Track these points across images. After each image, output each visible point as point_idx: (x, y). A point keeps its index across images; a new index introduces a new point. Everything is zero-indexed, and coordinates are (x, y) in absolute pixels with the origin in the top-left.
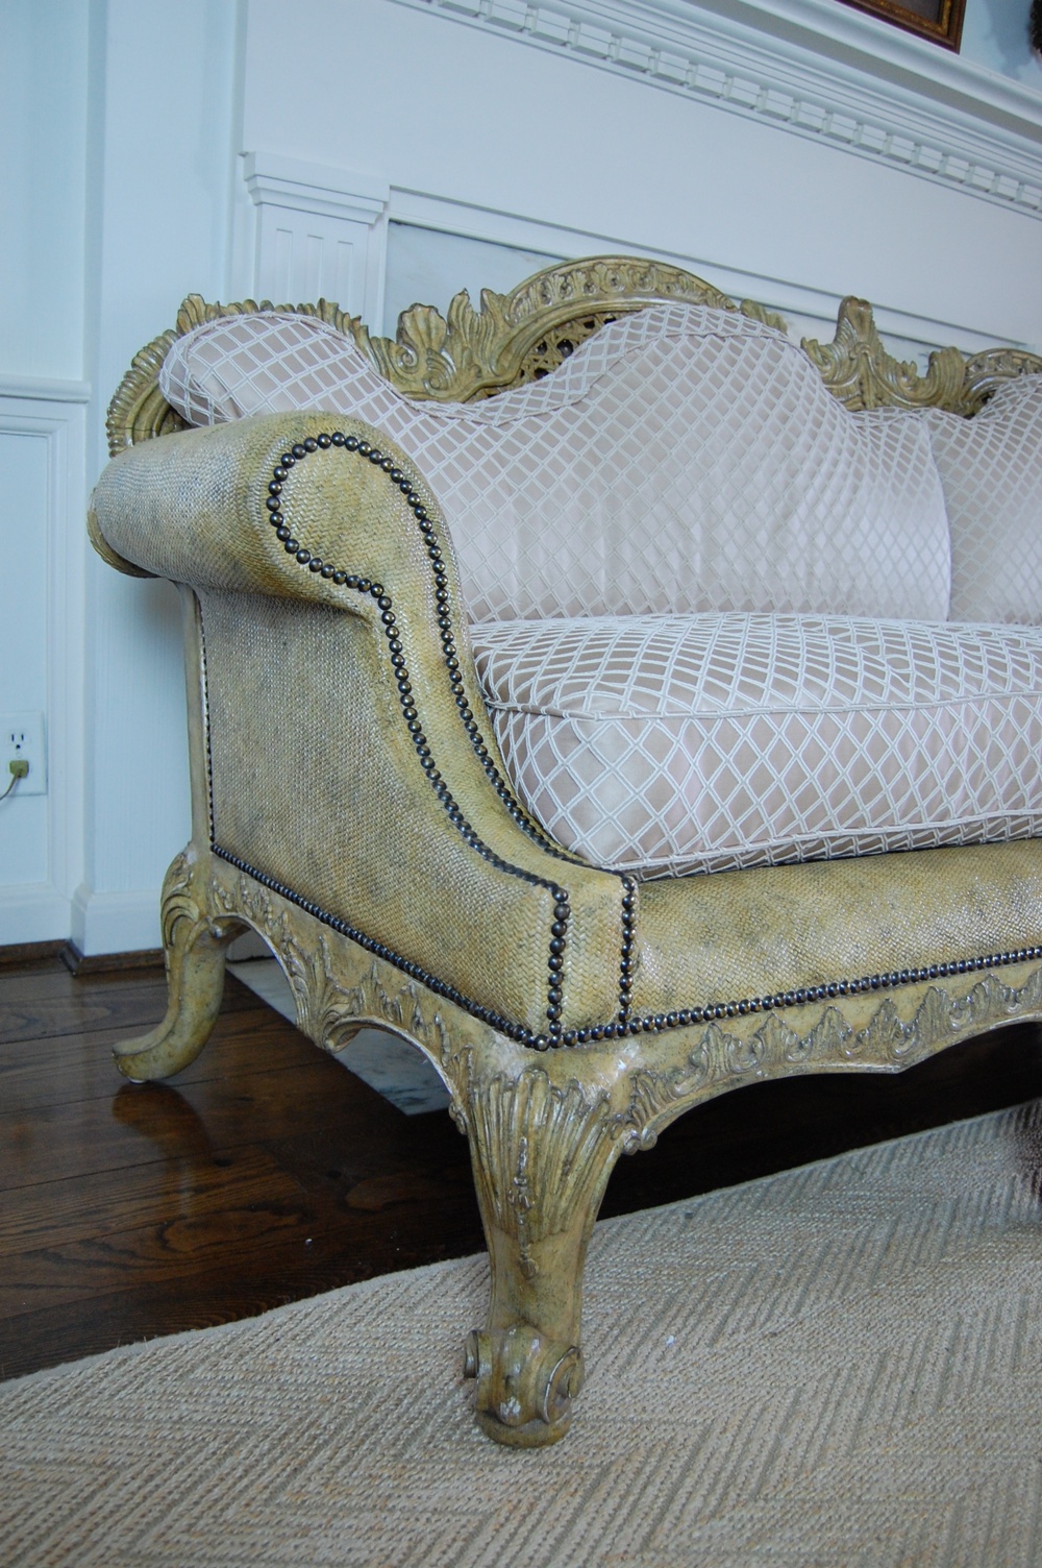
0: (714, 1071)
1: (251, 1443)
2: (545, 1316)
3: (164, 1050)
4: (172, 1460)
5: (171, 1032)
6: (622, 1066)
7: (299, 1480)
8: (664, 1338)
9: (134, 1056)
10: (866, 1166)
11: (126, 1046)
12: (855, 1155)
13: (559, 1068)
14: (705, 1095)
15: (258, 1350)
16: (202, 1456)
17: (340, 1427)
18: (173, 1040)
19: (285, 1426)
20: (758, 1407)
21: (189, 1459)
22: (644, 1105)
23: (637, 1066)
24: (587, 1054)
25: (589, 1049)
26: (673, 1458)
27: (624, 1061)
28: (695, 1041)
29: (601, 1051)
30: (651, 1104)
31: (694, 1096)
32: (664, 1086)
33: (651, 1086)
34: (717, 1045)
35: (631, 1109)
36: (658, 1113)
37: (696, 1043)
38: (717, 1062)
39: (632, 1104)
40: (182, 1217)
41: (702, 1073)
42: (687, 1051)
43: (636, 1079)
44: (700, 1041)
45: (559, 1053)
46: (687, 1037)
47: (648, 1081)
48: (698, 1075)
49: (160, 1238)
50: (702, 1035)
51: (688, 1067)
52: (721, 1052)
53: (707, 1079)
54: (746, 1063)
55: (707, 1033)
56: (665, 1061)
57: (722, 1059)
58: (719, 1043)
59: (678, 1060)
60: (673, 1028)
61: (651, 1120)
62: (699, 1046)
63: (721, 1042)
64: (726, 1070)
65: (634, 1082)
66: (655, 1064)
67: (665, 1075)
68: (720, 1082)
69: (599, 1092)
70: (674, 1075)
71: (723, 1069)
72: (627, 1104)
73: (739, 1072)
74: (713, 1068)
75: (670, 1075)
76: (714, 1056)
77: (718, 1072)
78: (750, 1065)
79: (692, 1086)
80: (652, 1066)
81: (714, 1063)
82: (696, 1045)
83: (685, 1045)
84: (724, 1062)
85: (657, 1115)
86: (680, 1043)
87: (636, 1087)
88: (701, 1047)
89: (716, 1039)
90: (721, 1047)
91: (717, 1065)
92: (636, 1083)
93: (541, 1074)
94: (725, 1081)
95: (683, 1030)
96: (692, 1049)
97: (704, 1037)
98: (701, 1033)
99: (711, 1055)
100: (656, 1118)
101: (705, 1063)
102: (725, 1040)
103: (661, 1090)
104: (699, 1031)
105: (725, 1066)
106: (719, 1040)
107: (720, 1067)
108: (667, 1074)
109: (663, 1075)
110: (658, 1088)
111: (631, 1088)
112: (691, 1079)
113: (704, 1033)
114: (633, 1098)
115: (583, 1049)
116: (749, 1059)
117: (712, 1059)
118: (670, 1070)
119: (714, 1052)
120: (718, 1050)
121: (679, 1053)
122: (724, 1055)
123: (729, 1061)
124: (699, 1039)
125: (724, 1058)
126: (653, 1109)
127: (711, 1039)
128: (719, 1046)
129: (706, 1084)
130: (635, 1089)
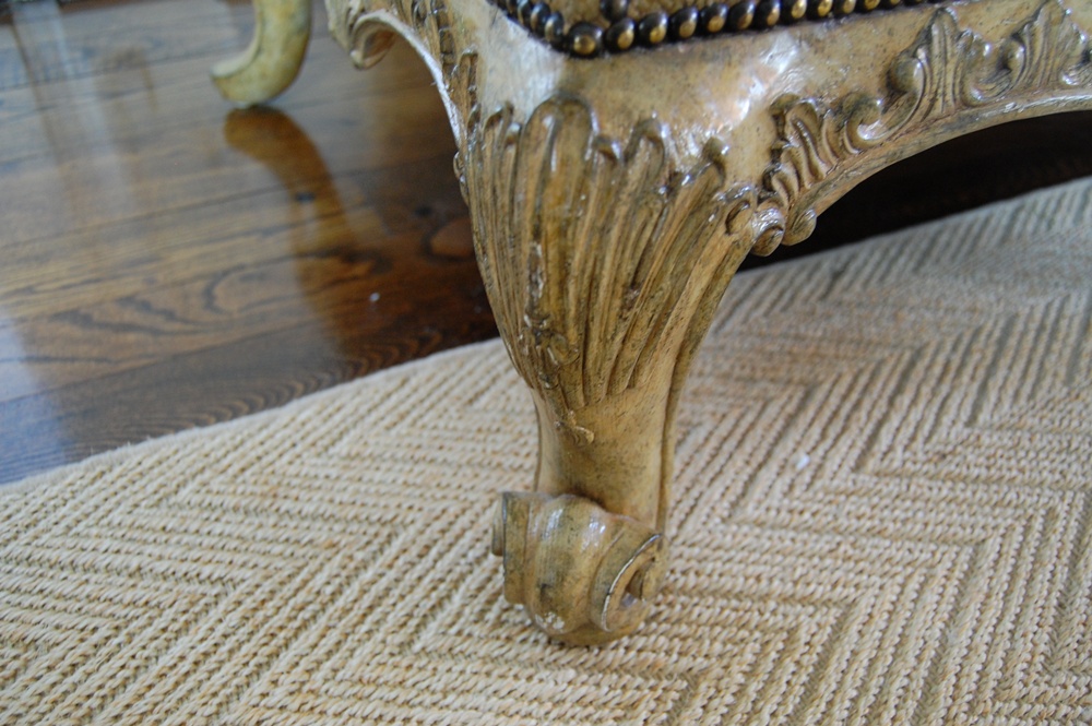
0: (933, 101)
1: (215, 613)
2: (611, 488)
3: (255, 71)
4: (108, 638)
5: (259, 51)
6: (758, 90)
7: (259, 686)
8: (794, 457)
9: (229, 77)
10: (1055, 211)
11: (223, 68)
12: (1041, 198)
13: (619, 95)
14: (913, 144)
15: (265, 460)
16: (149, 632)
17: (339, 592)
18: (263, 58)
19: (267, 586)
20: (917, 579)
21: (131, 636)
22: (796, 166)
23: (789, 90)
24: (684, 64)
25: (690, 54)
26: (792, 668)
27: (763, 80)
28: (904, 40)
29: (714, 58)
30: (810, 163)
31: (891, 148)
32: (839, 129)
33: (814, 131)
34: (946, 53)
35: (768, 173)
36: (821, 180)
37: (907, 46)
38: (942, 84)
39: (773, 166)
40: (241, 267)
41: (911, 106)
42: (887, 62)
43: (784, 117)
44: (914, 44)
45: (624, 62)
46: (890, 33)
47: (807, 120)
48: (903, 110)
49: (208, 294)
50: (919, 33)
51: (886, 92)
52: (951, 66)
53: (918, 117)
54: (990, 87)
55: (930, 27)
56: (844, 81)
57: (950, 80)
58: (949, 48)
59: (868, 80)
60: (866, 16)
61: (807, 194)
62: (911, 54)
63: (952, 45)
64: (955, 100)
65: (781, 122)
66: (823, 87)
67: (841, 107)
68: (939, 122)
69: (707, 145)
70: (860, 109)
71: (949, 97)
72: (764, 164)
73: (975, 103)
74: (932, 96)
75: (851, 109)
76: (936, 72)
77: (939, 103)
78: (997, 90)
79: (890, 129)
80: (818, 91)
81: (935, 87)
82: (907, 51)
83: (885, 51)
84: (954, 85)
85: (820, 184)
86: (877, 46)
87: (783, 133)
88: (914, 56)
89: (945, 40)
90: (953, 55)
91: (940, 91)
92: (784, 123)
93: (575, 108)
94: (949, 119)
95: (884, 19)
96: (896, 59)
97: (923, 36)
98: (918, 27)
99: (931, 71)
100: (816, 189)
101: (919, 85)
102: (961, 42)
103: (831, 137)
104: (915, 24)
105: (954, 92)
106: (949, 41)
107: (944, 94)
108: (845, 105)
109: (838, 108)
110: (827, 134)
111: (774, 135)
112: (889, 116)
113: (923, 28)
114: (775, 154)
115: (676, 53)
116: (997, 80)
117: (932, 78)
118: (853, 98)
119: (937, 65)
120: (946, 63)
121: (872, 65)
122: (955, 72)
123: (962, 82)
124: (912, 40)
125: (955, 78)
126: (814, 171)
127: (936, 41)
128: (949, 54)
129: (915, 127)
130: (781, 136)
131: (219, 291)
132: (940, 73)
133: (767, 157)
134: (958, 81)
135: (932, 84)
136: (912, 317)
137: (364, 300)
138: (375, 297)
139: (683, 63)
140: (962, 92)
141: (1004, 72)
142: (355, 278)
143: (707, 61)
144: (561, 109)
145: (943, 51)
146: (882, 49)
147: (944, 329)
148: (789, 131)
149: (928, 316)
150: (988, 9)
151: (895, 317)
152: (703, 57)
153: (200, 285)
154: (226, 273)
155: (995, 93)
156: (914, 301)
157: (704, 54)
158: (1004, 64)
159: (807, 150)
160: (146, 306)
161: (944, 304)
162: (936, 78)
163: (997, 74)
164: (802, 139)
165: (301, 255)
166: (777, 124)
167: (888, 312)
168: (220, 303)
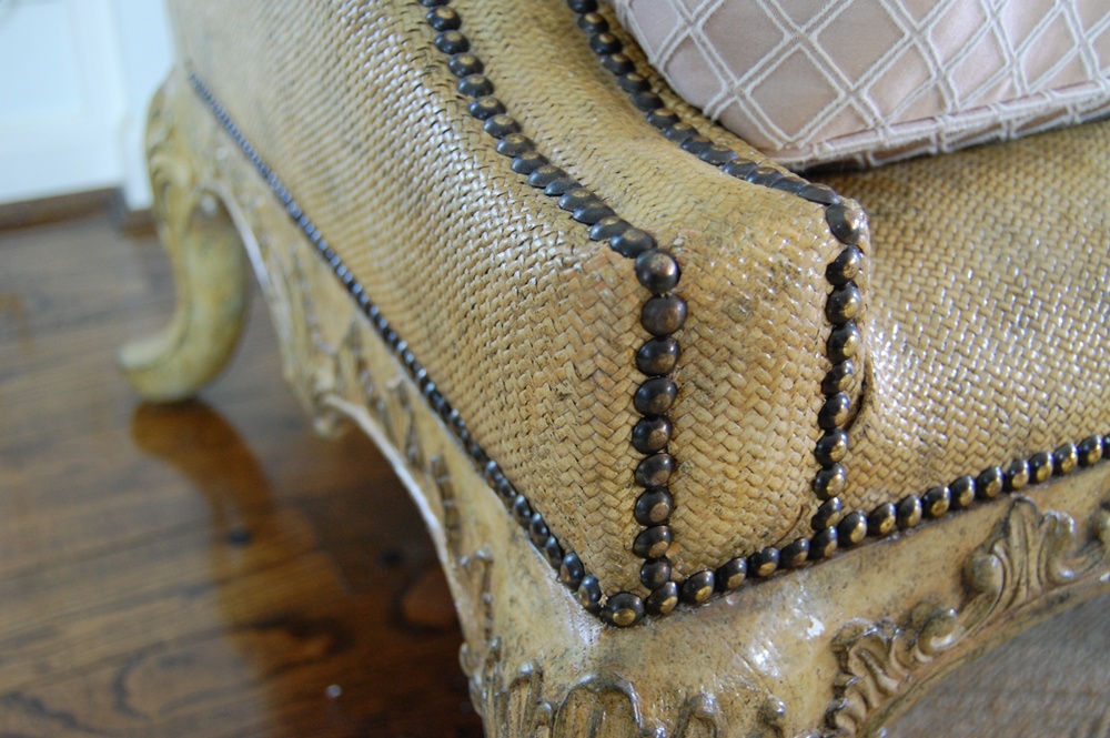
0: (1016, 590)
6: (817, 628)
11: (134, 357)
13: (664, 670)
22: (863, 695)
24: (734, 619)
28: (978, 535)
29: (766, 606)
30: (878, 685)
32: (910, 647)
33: (881, 656)
34: (1027, 541)
35: (832, 712)
36: (892, 696)
37: (981, 541)
38: (1024, 573)
39: (836, 702)
40: (160, 645)
41: (991, 602)
42: (960, 561)
43: (847, 654)
44: (990, 536)
45: (667, 627)
46: (962, 532)
47: (873, 648)
48: (981, 607)
49: (119, 687)
50: (995, 525)
51: (961, 591)
52: (1033, 554)
53: (1000, 608)
54: (1081, 560)
55: (1007, 519)
56: (912, 591)
57: (1033, 567)
58: (1030, 537)
59: (940, 583)
60: (934, 522)
61: (877, 713)
62: (988, 547)
63: (1034, 532)
64: (1041, 583)
65: (843, 656)
66: (889, 604)
67: (910, 620)
68: (1024, 608)
69: (762, 708)
70: (932, 624)
71: (1034, 582)
72: (826, 703)
73: (1066, 580)
74: (1014, 587)
75: (922, 624)
76: (1016, 563)
77: (1024, 589)
78: (1090, 562)
79: (968, 628)
80: (884, 609)
81: (1016, 578)
82: (982, 546)
83: (957, 550)
84: (1038, 570)
85: (890, 700)
86: (948, 548)
87: (847, 667)
88: (991, 551)
89: (1025, 530)
90: (1035, 543)
91: (1023, 580)
92: (847, 658)
93: (616, 697)
94: (1035, 603)
95: (954, 521)
96: (971, 555)
97: (1000, 528)
98: (994, 519)
99: (1011, 563)
100: (886, 707)
101: (997, 581)
102: (1044, 526)
103: (900, 656)
104: (989, 517)
105: (1039, 576)
106: (1029, 529)
107: (1028, 582)
108: (915, 618)
109: (907, 622)
110: (896, 655)
111: (836, 669)
112: (966, 614)
113: (999, 519)
114: (838, 691)
115: (724, 607)
116: (1088, 552)
117: (1012, 570)
118: (923, 610)
119: (1018, 556)
120: (1027, 551)
121: (944, 568)
122: (1039, 558)
123: (1047, 566)
124: (988, 533)
125: (1039, 562)
126: (882, 691)
127: (1014, 531)
128: (1030, 543)
129: (998, 617)
130: (845, 671)
131: (133, 683)
132: (1021, 564)
133: (830, 694)
134: (1043, 565)
135: (1013, 575)
136: (1012, 707)
137: (319, 695)
138: (334, 691)
139: (732, 618)
140: (1048, 573)
141: (1095, 544)
142: (309, 662)
143: (759, 610)
144: (599, 698)
145: (1022, 540)
146: (954, 550)
147: (1053, 722)
148: (854, 664)
149: (1033, 705)
150: (1072, 486)
151: (990, 707)
152: (755, 607)
153: (107, 674)
154: (140, 655)
155: (1087, 566)
156: (1013, 682)
157: (755, 602)
158: (1093, 535)
159: (874, 676)
160: (36, 707)
161: (1052, 685)
162: (1017, 569)
163: (1087, 545)
164: (868, 667)
165: (238, 627)
166: (839, 659)
167: (982, 699)
168: (135, 702)
